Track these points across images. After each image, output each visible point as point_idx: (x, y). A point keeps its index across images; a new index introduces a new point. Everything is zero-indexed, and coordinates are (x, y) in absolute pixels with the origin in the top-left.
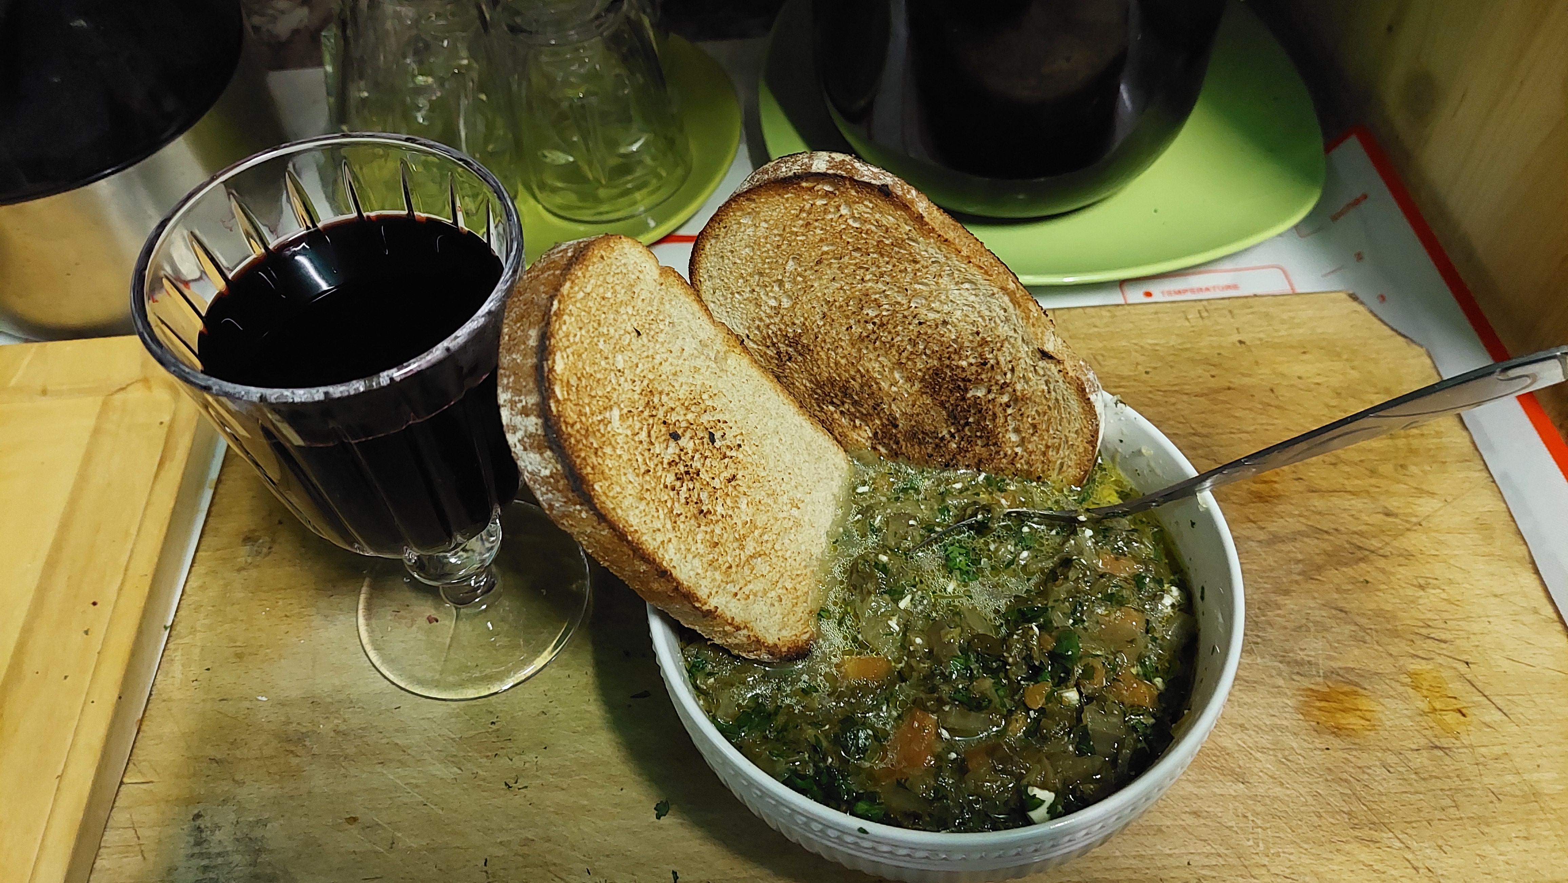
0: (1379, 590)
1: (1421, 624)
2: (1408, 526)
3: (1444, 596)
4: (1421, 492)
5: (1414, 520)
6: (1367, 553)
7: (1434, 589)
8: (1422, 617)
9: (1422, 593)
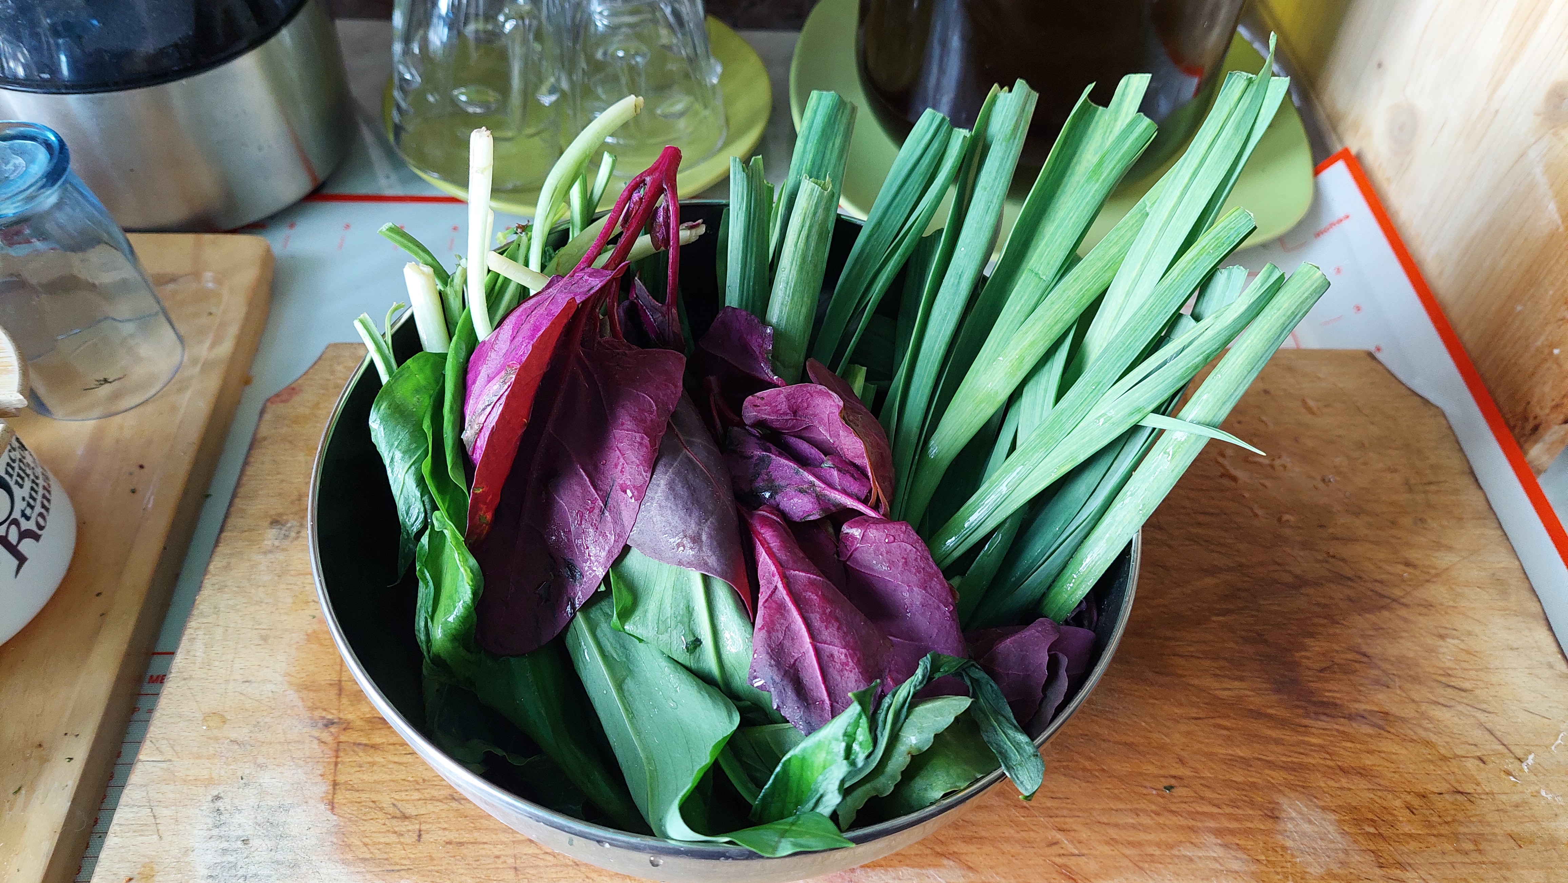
0: (1401, 637)
1: (1441, 672)
2: (1427, 577)
3: (1462, 646)
4: (1439, 546)
5: (1433, 571)
6: (1389, 601)
7: (1453, 638)
8: (1442, 665)
9: (1441, 643)
